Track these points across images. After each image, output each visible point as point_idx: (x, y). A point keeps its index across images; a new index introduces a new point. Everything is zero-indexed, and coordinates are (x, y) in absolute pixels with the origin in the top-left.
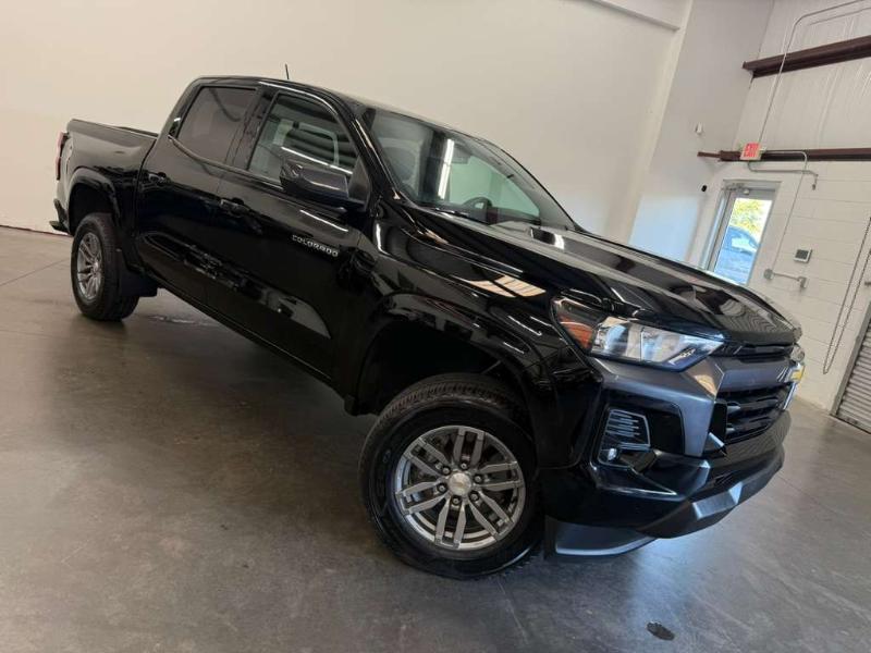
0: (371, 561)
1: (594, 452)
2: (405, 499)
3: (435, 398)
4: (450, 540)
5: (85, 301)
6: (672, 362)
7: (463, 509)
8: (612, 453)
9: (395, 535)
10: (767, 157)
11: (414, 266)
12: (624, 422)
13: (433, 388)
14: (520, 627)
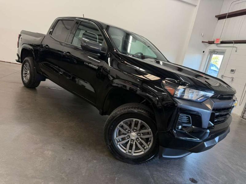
0: (107, 158)
1: (175, 127)
2: (117, 140)
3: (126, 110)
4: (130, 153)
5: (25, 82)
6: (199, 100)
7: (134, 143)
8: (180, 127)
9: (114, 151)
10: (222, 42)
11: (120, 71)
12: (184, 118)
13: (126, 107)
14: (151, 178)
